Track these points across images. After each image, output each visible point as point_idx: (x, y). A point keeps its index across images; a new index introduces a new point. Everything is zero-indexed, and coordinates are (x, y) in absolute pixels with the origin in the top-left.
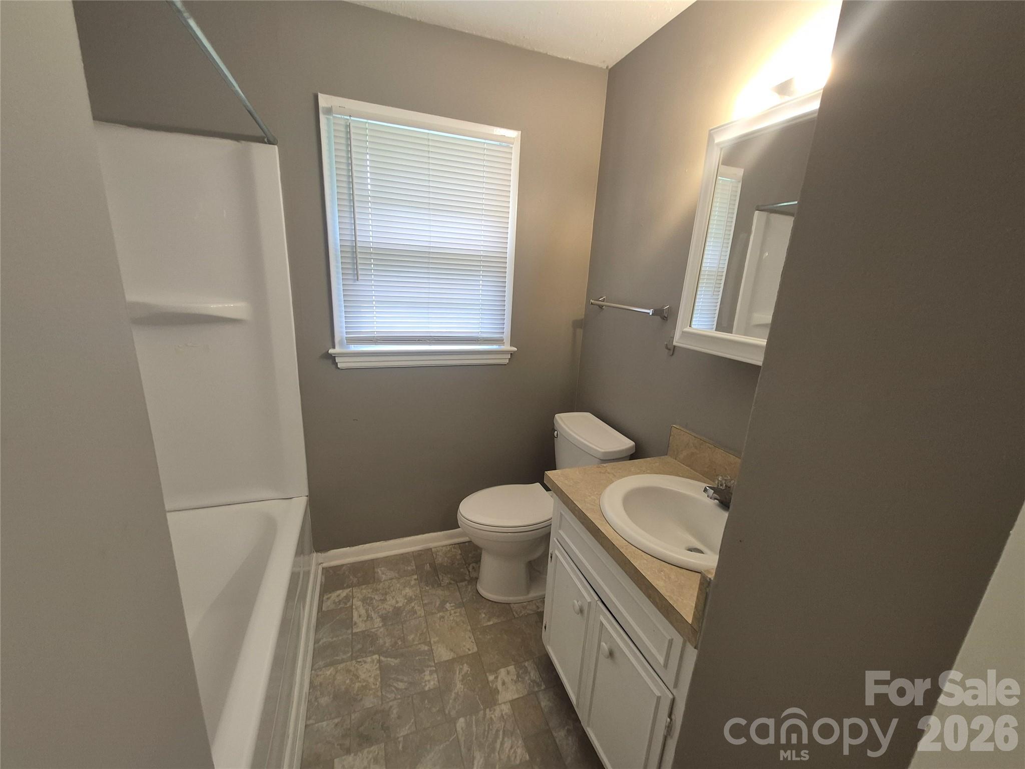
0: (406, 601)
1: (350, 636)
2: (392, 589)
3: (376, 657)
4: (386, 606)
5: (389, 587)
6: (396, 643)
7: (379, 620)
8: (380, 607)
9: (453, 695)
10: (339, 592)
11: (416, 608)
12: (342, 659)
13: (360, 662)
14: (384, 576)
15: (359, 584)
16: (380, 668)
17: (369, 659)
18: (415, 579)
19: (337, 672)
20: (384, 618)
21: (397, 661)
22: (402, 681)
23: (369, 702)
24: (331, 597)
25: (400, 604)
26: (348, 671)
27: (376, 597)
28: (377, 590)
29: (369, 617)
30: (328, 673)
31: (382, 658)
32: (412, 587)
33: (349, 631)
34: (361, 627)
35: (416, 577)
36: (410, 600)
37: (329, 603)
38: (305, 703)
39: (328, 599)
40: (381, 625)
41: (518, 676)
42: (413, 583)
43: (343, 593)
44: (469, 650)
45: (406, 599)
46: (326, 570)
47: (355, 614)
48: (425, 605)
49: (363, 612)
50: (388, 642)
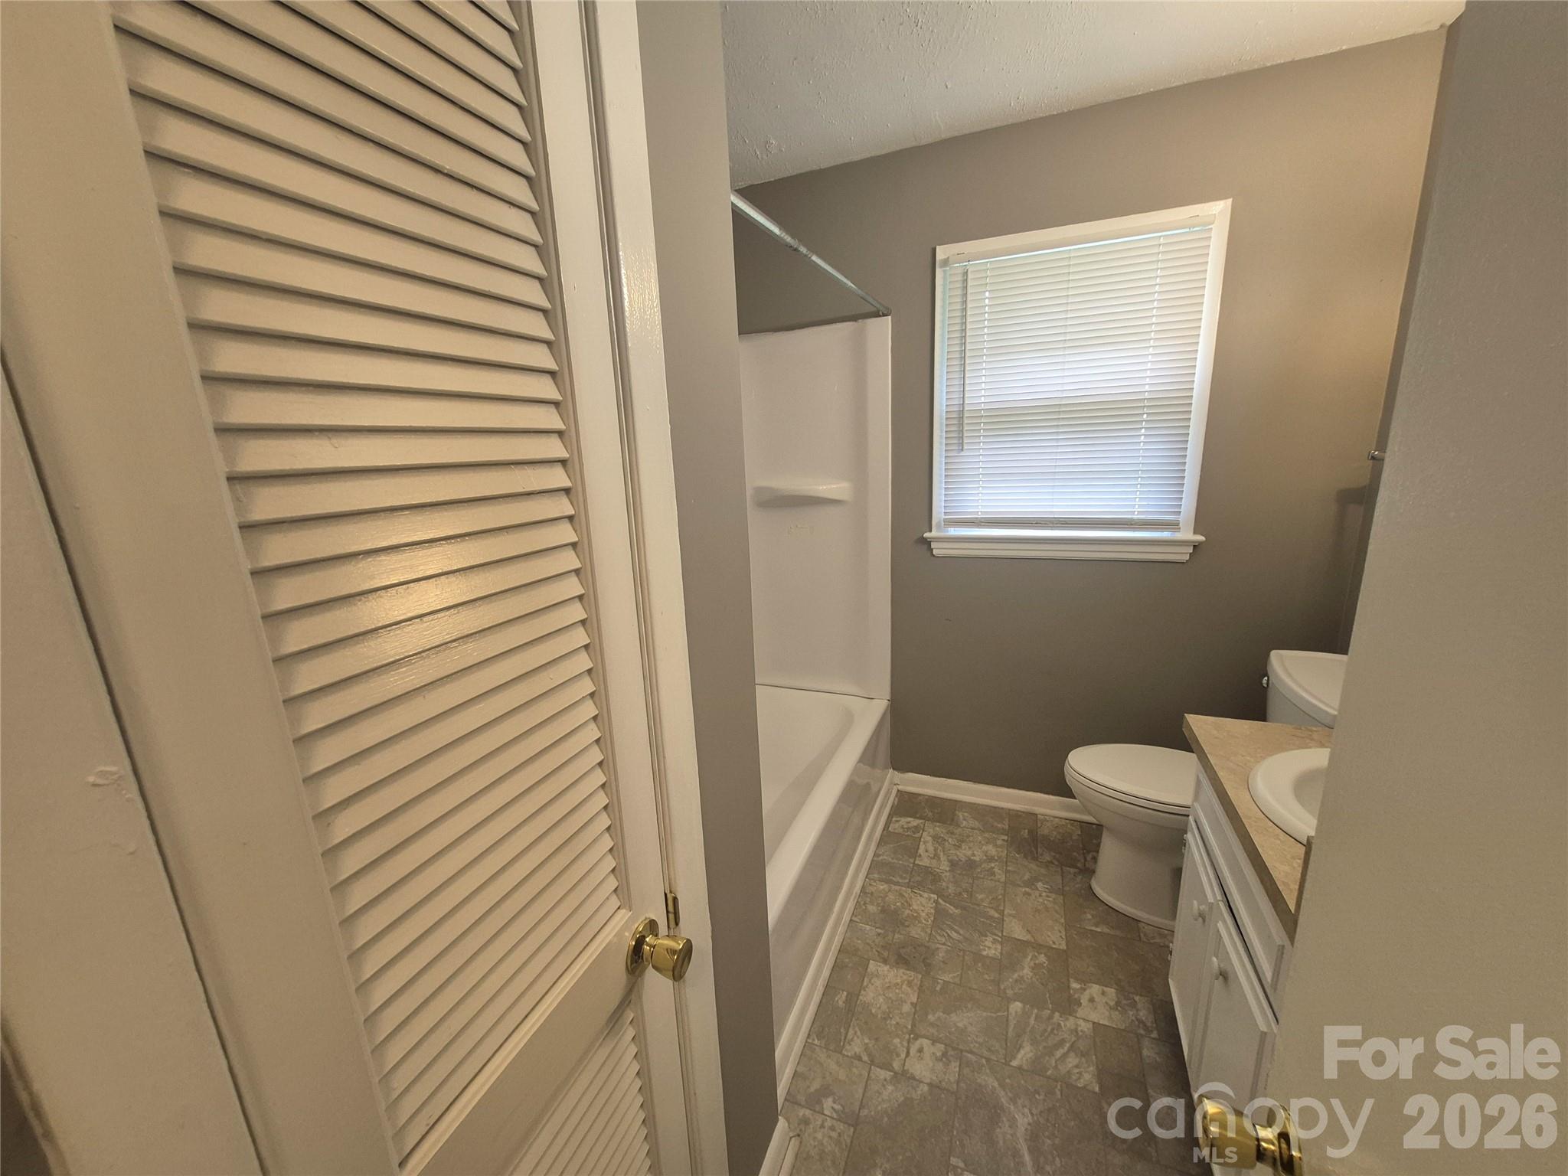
0: (985, 858)
1: (911, 865)
2: (971, 839)
3: (935, 896)
4: (958, 854)
5: (968, 836)
6: (960, 894)
7: (946, 863)
8: (951, 852)
9: (1016, 976)
10: (909, 819)
11: (996, 870)
12: (898, 882)
13: (915, 893)
14: (964, 822)
15: (933, 820)
16: (936, 909)
17: (926, 895)
18: (1004, 840)
19: (890, 890)
20: (953, 864)
21: (958, 911)
22: (957, 932)
23: (916, 932)
24: (899, 821)
25: (977, 859)
26: (901, 895)
27: (950, 840)
28: (952, 833)
29: (936, 856)
30: (882, 887)
31: (940, 900)
32: (996, 846)
33: (912, 860)
34: (925, 862)
35: (1006, 838)
36: (991, 859)
37: (897, 825)
38: (854, 901)
39: (897, 821)
40: (948, 869)
41: (1118, 1003)
42: (999, 842)
43: (915, 822)
44: (1054, 943)
45: (986, 856)
46: (901, 794)
47: (922, 847)
48: (1007, 871)
49: (931, 849)
50: (951, 889)
